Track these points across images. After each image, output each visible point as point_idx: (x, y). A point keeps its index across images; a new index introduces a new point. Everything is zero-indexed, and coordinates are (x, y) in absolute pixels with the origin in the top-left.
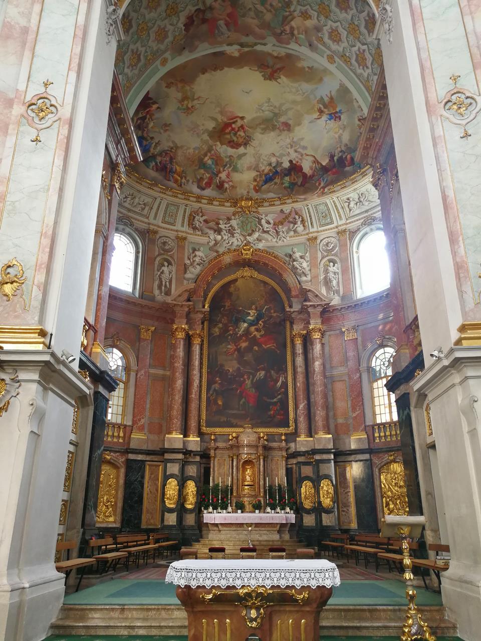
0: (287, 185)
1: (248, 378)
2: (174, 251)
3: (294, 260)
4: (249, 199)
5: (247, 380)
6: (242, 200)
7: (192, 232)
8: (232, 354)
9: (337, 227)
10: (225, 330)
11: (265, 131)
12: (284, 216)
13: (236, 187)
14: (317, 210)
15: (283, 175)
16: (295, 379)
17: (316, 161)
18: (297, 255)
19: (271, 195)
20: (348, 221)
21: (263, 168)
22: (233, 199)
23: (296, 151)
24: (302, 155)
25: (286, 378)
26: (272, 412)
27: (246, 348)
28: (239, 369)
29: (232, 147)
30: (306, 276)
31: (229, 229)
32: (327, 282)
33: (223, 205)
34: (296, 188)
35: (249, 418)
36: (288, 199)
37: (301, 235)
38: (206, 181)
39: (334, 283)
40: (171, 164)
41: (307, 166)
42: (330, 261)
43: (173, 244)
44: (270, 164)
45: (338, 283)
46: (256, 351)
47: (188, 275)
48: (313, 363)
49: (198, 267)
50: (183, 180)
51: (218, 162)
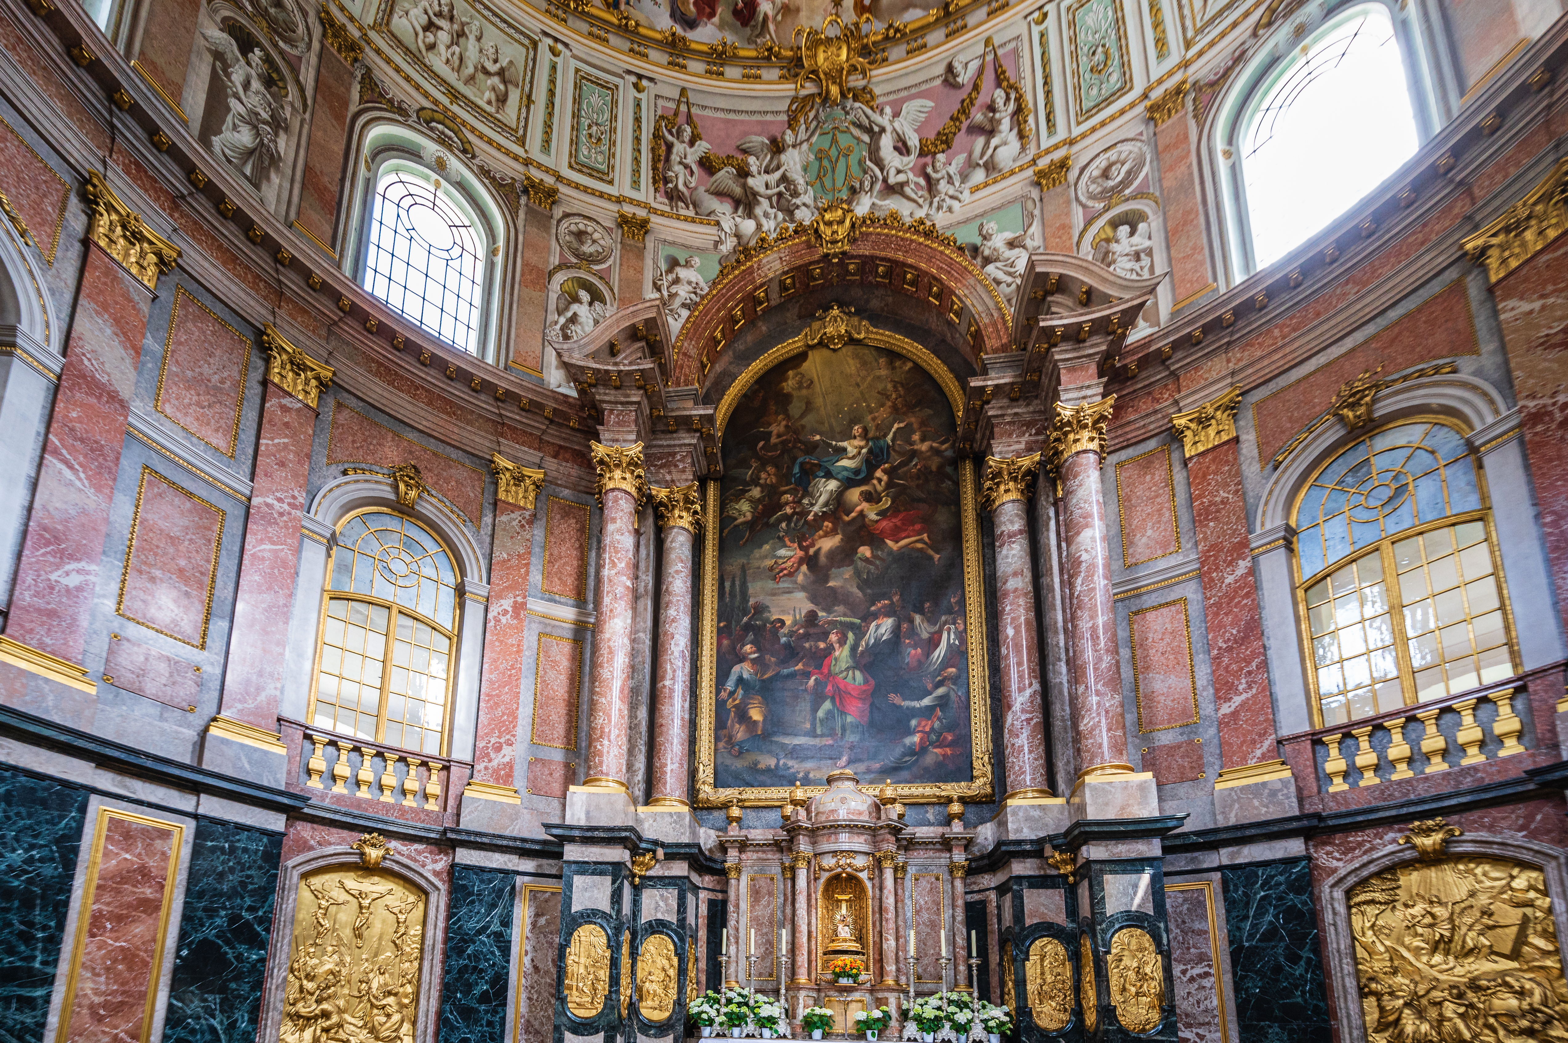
1: (842, 642)
2: (610, 262)
5: (836, 646)
6: (817, 40)
8: (790, 574)
9: (1144, 96)
12: (955, 102)
18: (998, 241)
25: (961, 634)
26: (916, 738)
27: (832, 554)
28: (812, 617)
31: (780, 193)
35: (845, 759)
43: (607, 241)
46: (866, 560)
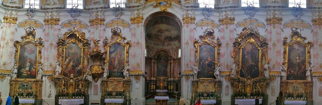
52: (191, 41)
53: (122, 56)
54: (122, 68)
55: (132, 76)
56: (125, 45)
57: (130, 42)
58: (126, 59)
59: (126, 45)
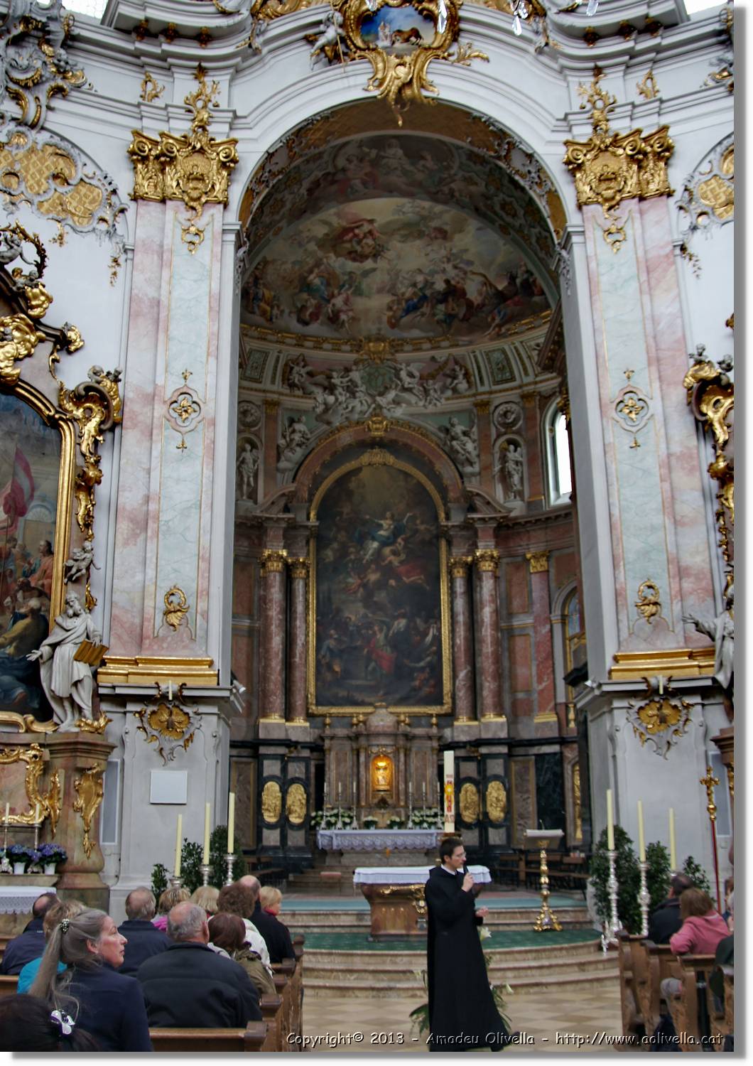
0: (440, 316)
2: (260, 425)
3: (453, 438)
4: (380, 339)
5: (378, 633)
6: (370, 341)
7: (288, 391)
8: (354, 593)
9: (520, 387)
10: (343, 553)
11: (405, 239)
12: (436, 366)
13: (359, 320)
14: (489, 359)
15: (434, 301)
16: (453, 631)
17: (486, 283)
18: (459, 429)
19: (416, 333)
20: (538, 379)
21: (403, 290)
22: (354, 340)
23: (455, 267)
24: (465, 273)
25: (439, 630)
26: (417, 683)
27: (376, 582)
28: (365, 616)
29: (354, 260)
30: (471, 464)
31: (348, 386)
32: (505, 477)
33: (339, 350)
34: (456, 323)
35: (382, 692)
36: (443, 340)
37: (465, 397)
38: (310, 310)
39: (516, 479)
40: (256, 287)
41: (473, 290)
42: (510, 442)
43: (258, 414)
44: (414, 285)
45: (522, 479)
46: (392, 587)
47: (283, 464)
48: (482, 609)
49: (298, 449)
50: (275, 311)
51: (332, 282)
52: (660, 378)
53: (30, 515)
54: (21, 624)
55: (121, 701)
56: (69, 406)
57: (116, 380)
58: (68, 545)
59: (79, 413)
